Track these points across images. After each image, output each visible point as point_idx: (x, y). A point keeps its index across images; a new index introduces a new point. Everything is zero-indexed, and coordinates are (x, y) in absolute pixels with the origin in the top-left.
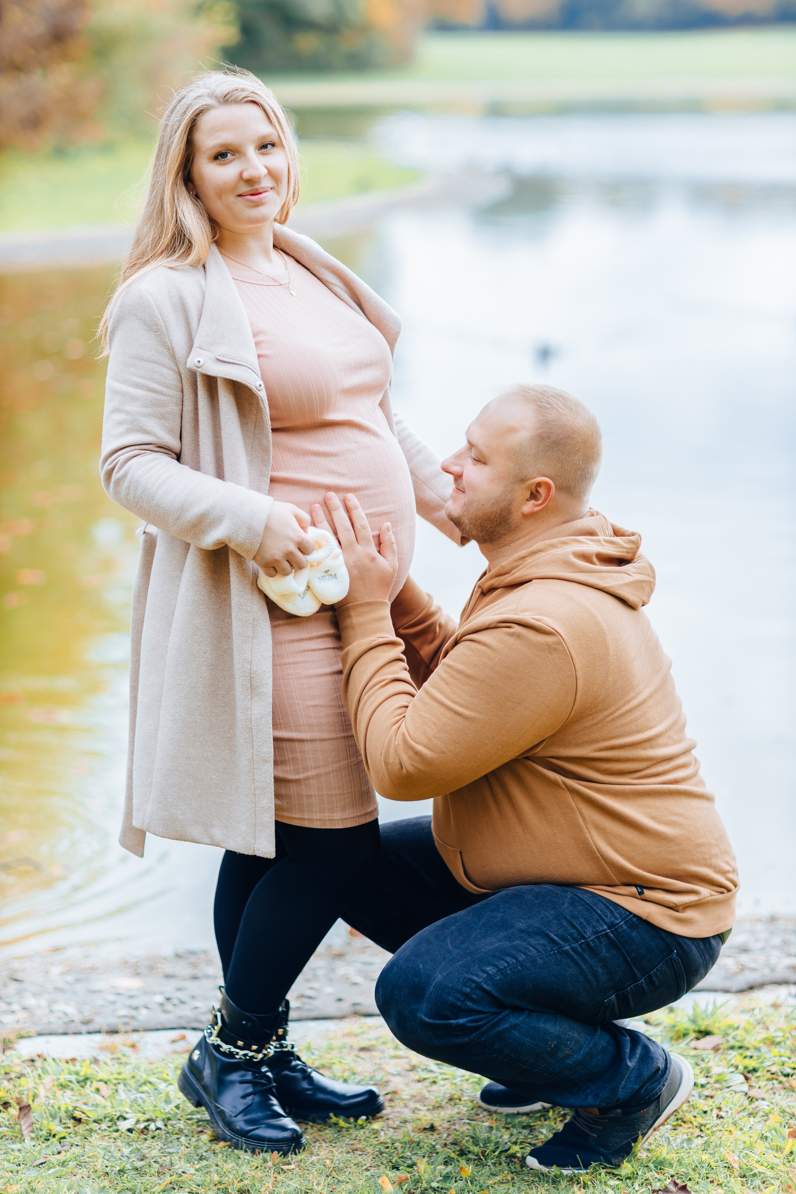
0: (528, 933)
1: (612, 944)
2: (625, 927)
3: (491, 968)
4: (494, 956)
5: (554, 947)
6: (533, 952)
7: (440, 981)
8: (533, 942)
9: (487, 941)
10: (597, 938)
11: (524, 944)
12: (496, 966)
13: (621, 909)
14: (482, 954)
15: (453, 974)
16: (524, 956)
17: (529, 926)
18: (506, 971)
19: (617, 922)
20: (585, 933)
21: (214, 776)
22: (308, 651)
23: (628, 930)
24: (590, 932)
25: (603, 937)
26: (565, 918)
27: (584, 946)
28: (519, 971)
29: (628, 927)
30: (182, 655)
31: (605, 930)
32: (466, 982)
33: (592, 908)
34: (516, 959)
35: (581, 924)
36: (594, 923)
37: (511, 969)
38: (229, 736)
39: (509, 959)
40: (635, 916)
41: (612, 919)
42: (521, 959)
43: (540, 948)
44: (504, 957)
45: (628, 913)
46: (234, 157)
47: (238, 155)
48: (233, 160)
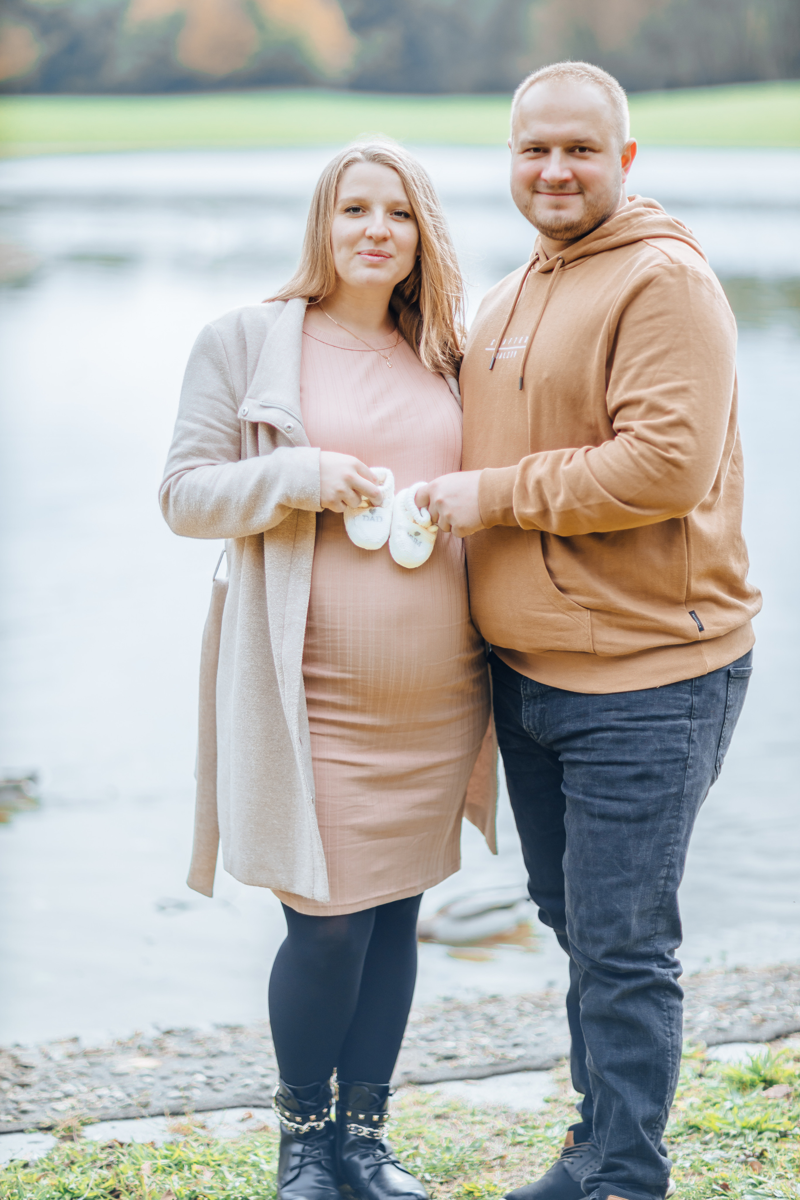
46: (365, 214)
47: (368, 212)
48: (362, 216)
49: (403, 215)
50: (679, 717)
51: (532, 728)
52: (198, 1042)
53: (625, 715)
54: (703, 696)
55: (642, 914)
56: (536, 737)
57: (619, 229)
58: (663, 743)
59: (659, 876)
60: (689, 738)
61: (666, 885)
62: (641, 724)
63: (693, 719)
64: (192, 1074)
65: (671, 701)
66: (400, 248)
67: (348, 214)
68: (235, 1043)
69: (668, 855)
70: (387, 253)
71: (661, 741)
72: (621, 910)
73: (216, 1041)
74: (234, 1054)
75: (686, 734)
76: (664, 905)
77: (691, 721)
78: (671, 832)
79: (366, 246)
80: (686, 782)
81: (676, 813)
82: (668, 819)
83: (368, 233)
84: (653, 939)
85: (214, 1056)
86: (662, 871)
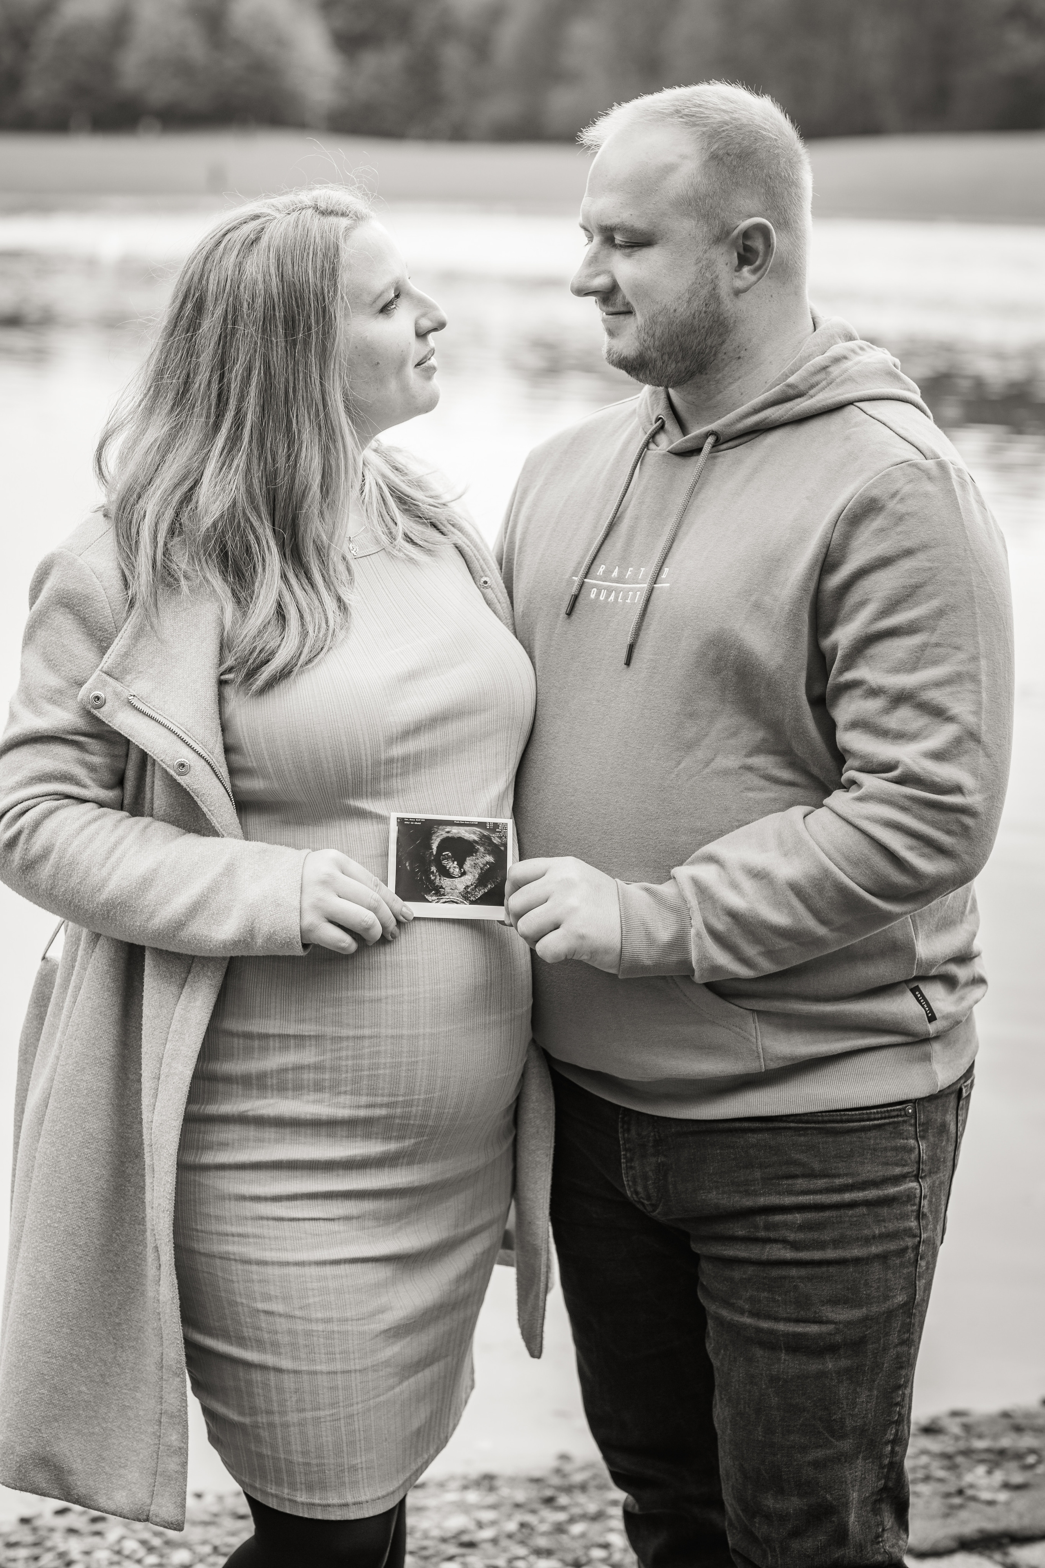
21: (83, 1388)
22: (268, 1219)
30: (60, 1178)
38: (117, 1321)
50: (903, 1177)
51: (642, 1195)
53: (821, 1183)
54: (931, 1139)
55: (863, 1502)
56: (649, 1209)
57: (812, 387)
58: (883, 1224)
59: (884, 1440)
60: (919, 1210)
61: (892, 1451)
62: (848, 1197)
63: (922, 1178)
65: (889, 1154)
69: (897, 1404)
71: (879, 1221)
72: (835, 1503)
75: (914, 1205)
76: (890, 1484)
77: (919, 1182)
78: (901, 1368)
80: (917, 1282)
81: (907, 1336)
82: (896, 1346)
84: (882, 1541)
86: (889, 1431)
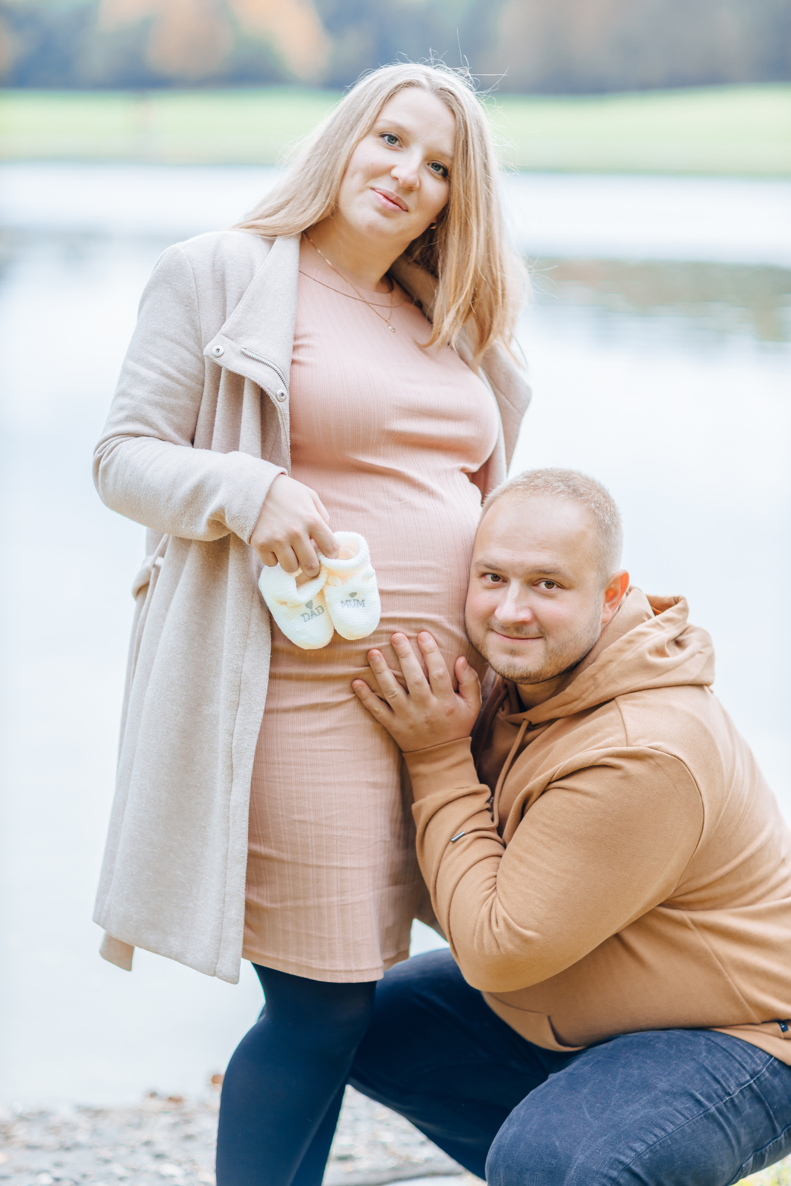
0: (672, 1094)
1: (757, 1098)
2: (767, 1075)
3: (639, 1144)
4: (641, 1128)
5: (700, 1110)
6: (680, 1119)
7: (583, 1164)
8: (680, 1107)
9: (630, 1109)
10: (741, 1091)
11: (671, 1109)
12: (644, 1141)
13: (760, 1052)
14: (627, 1126)
15: (597, 1153)
16: (673, 1127)
17: (671, 1085)
18: (656, 1147)
19: (759, 1068)
20: (729, 1087)
23: (771, 1078)
24: (734, 1086)
25: (747, 1090)
26: (707, 1070)
27: (729, 1105)
28: (669, 1146)
29: (770, 1074)
31: (748, 1081)
32: (612, 1164)
33: (730, 1054)
34: (664, 1130)
35: (723, 1076)
36: (736, 1074)
37: (660, 1144)
39: (657, 1131)
40: (776, 1059)
41: (754, 1066)
42: (669, 1130)
43: (686, 1113)
44: (651, 1129)
45: (768, 1057)
46: (400, 148)
47: (405, 149)
48: (396, 150)
49: (441, 170)
52: (54, 1130)
64: (39, 1172)
66: (420, 205)
67: (381, 139)
68: (95, 1132)
70: (405, 205)
73: (74, 1128)
74: (91, 1148)
79: (385, 185)
83: (395, 172)
85: (68, 1149)
